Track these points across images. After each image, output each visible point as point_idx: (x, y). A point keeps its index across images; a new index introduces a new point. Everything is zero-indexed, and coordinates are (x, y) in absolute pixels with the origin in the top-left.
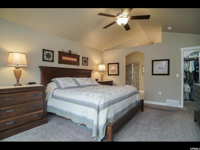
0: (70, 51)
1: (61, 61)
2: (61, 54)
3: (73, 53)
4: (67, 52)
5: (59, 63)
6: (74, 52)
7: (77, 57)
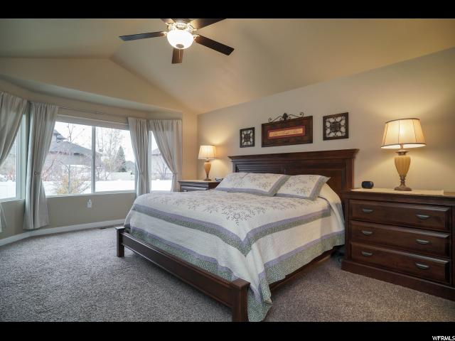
0: (285, 116)
1: (266, 142)
2: (266, 128)
3: (293, 117)
4: (278, 120)
5: (264, 145)
6: (294, 114)
7: (306, 122)
